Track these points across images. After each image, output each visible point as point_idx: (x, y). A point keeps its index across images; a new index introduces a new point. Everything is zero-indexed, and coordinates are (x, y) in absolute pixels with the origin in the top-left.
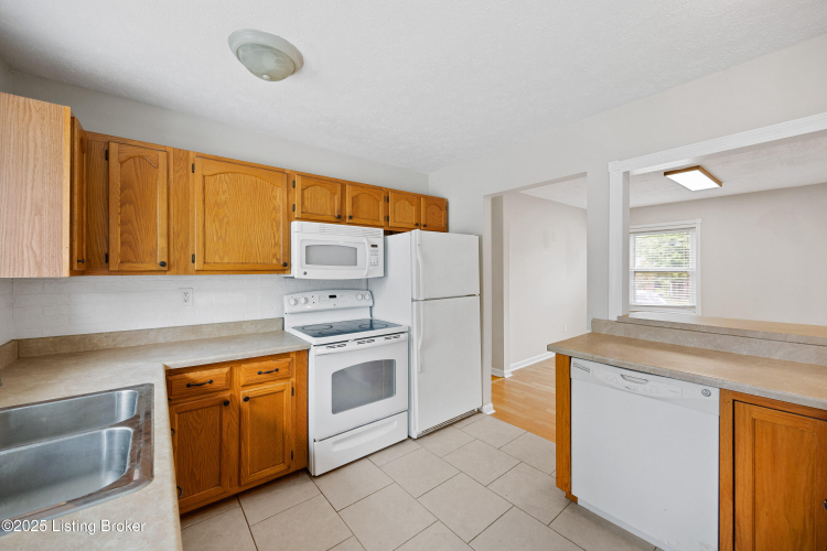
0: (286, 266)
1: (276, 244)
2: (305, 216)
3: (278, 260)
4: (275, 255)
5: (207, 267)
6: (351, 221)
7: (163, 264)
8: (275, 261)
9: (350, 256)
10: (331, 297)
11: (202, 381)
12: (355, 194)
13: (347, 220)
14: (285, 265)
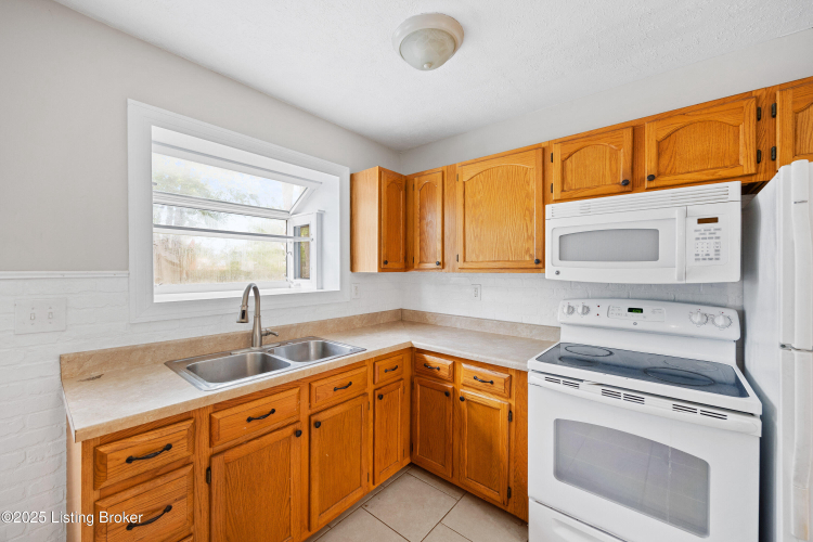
0: (540, 263)
1: (530, 238)
2: (565, 195)
3: (531, 256)
4: (528, 251)
5: (466, 265)
6: (653, 184)
7: (439, 264)
8: (528, 258)
9: (645, 244)
10: (630, 310)
11: (433, 365)
12: (662, 134)
13: (646, 184)
14: (538, 262)
